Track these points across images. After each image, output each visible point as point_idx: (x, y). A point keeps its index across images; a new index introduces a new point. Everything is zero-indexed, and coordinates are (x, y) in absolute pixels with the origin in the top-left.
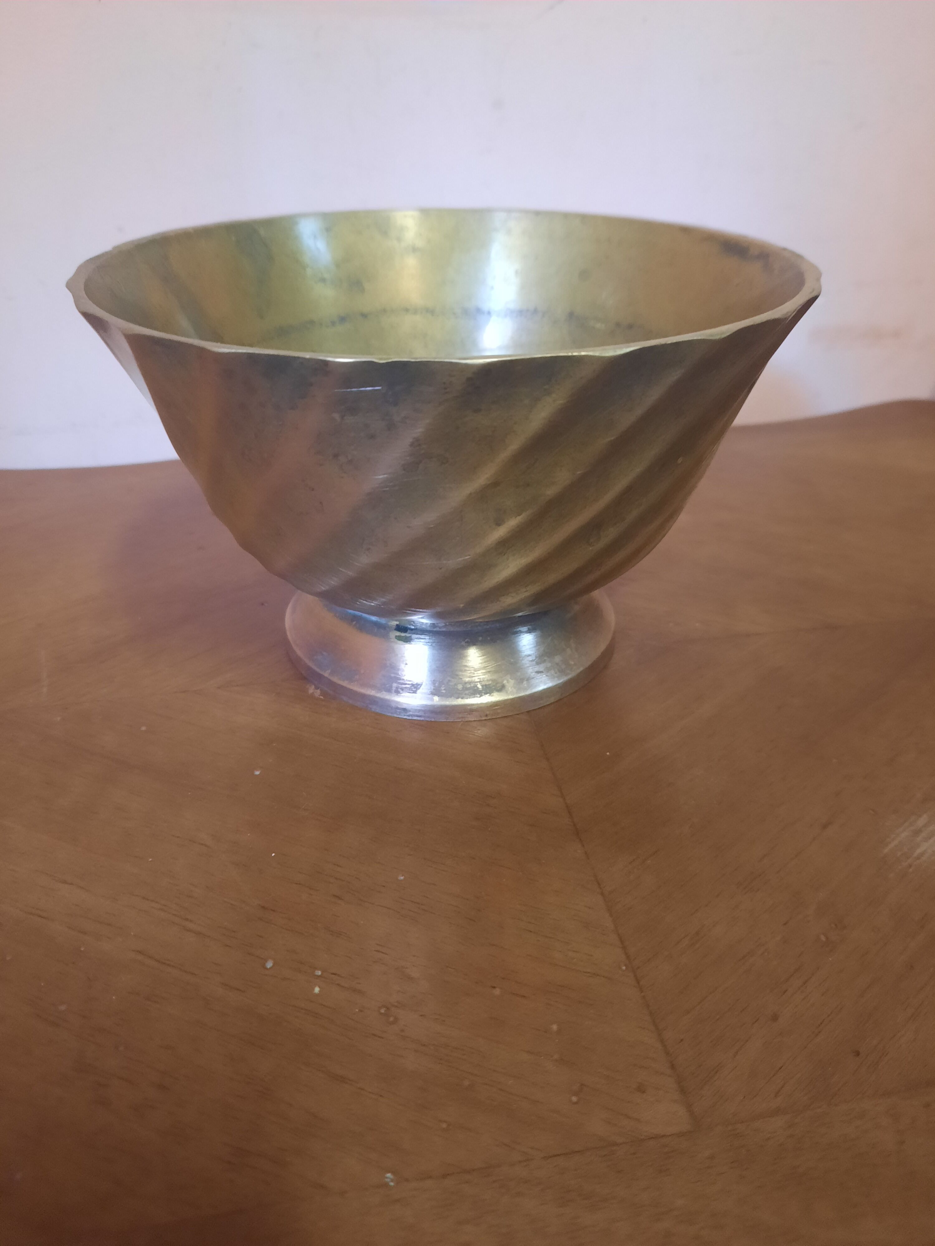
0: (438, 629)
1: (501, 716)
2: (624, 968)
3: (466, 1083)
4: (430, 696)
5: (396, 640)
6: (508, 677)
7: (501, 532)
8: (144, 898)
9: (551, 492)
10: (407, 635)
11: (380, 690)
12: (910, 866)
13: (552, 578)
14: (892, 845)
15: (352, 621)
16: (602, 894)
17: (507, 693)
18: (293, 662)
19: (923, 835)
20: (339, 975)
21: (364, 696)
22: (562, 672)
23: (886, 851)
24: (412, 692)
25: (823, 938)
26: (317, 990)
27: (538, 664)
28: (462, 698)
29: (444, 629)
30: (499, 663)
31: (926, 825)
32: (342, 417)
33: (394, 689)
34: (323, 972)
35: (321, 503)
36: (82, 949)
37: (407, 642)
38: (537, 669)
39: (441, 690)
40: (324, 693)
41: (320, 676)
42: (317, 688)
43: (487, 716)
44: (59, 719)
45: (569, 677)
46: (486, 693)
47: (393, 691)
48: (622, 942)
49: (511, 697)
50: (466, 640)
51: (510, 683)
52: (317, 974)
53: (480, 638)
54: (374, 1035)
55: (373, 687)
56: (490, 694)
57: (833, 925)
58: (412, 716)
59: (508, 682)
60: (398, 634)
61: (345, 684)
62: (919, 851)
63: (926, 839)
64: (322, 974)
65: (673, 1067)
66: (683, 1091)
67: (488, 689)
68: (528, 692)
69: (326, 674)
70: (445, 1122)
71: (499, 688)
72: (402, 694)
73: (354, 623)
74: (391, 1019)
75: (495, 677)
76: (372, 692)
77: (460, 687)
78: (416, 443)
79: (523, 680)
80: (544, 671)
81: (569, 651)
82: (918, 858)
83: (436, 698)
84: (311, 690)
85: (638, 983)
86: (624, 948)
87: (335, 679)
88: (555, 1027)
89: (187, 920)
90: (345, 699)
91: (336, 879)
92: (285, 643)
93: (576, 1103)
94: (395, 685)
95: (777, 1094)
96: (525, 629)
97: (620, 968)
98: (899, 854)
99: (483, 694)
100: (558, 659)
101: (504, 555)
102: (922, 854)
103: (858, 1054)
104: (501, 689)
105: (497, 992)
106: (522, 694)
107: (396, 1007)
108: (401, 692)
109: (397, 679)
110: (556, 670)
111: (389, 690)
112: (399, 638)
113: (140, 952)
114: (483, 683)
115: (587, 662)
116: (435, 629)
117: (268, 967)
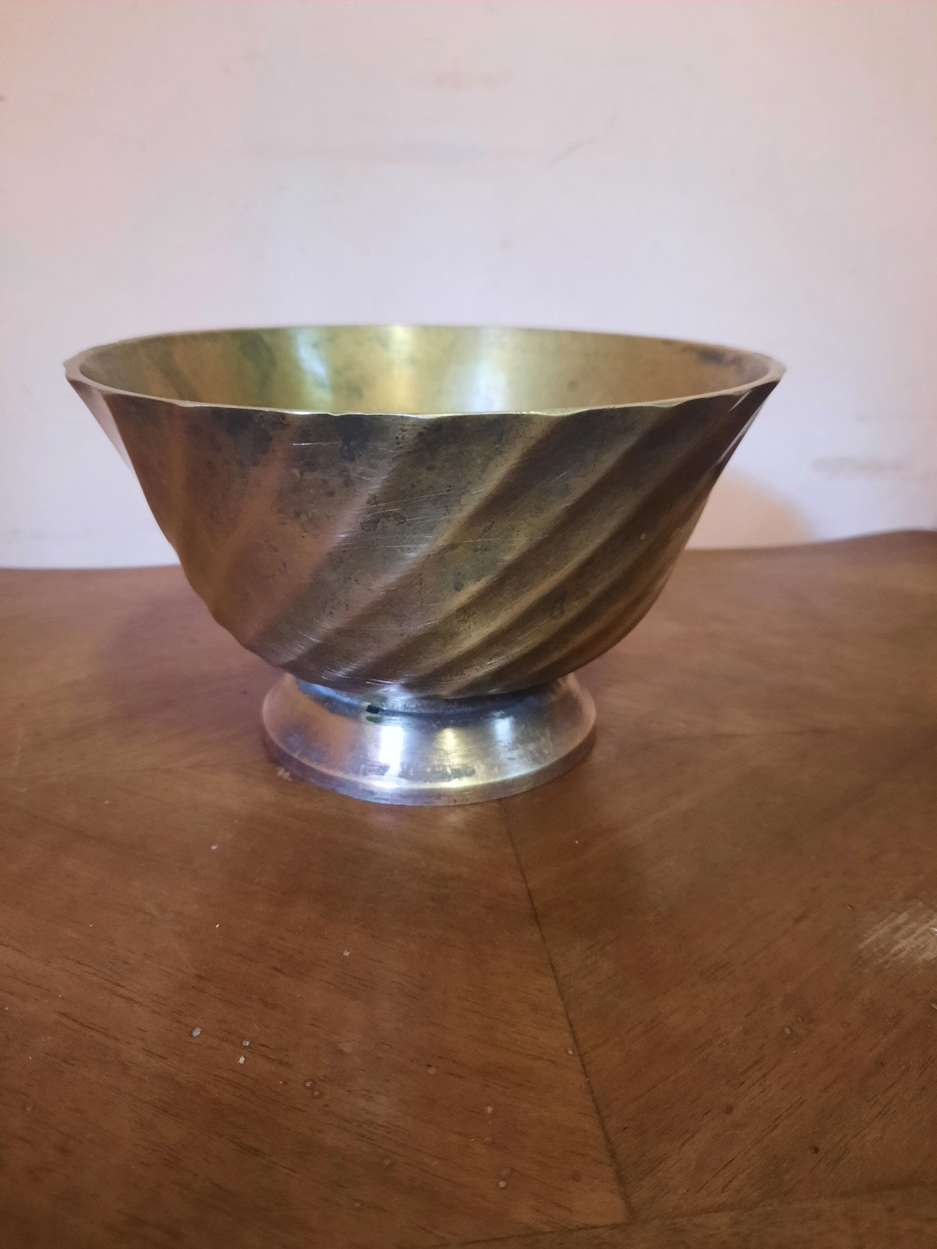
0: (409, 711)
1: (470, 803)
2: (571, 1052)
3: (387, 1162)
4: (398, 778)
5: (367, 721)
6: (479, 762)
7: (462, 598)
8: (78, 962)
9: (509, 557)
10: (378, 716)
11: (347, 772)
12: (887, 962)
13: (516, 651)
14: (869, 941)
15: (325, 702)
16: (555, 977)
17: (477, 777)
18: (267, 745)
19: (903, 932)
20: (267, 1047)
21: (330, 778)
22: (535, 760)
23: (861, 946)
24: (380, 774)
25: (788, 1031)
26: (242, 1060)
27: (510, 750)
28: (431, 782)
29: (415, 711)
30: (471, 747)
31: (905, 923)
32: (302, 473)
33: (362, 770)
34: (251, 1042)
35: (284, 564)
36: (7, 1009)
37: (378, 722)
38: (509, 755)
39: (410, 772)
40: (292, 776)
41: (290, 759)
42: (286, 770)
43: (455, 801)
44: (25, 790)
45: (543, 765)
46: (455, 777)
47: (361, 772)
48: (571, 1026)
49: (480, 782)
50: (437, 722)
51: (480, 768)
52: (244, 1044)
53: (452, 721)
54: (295, 1108)
55: (342, 769)
56: (459, 779)
57: (800, 1019)
58: (379, 799)
59: (478, 767)
60: (369, 714)
61: (313, 765)
62: (897, 948)
63: (904, 937)
64: (249, 1045)
65: (613, 1156)
66: (621, 1180)
67: (458, 774)
68: (499, 779)
69: (296, 756)
70: (359, 1201)
71: (469, 773)
72: (369, 776)
73: (327, 704)
74: (317, 1093)
75: (465, 761)
76: (339, 774)
77: (429, 770)
78: (374, 500)
79: (494, 765)
80: (516, 758)
81: (543, 740)
82: (895, 955)
83: (404, 781)
84: (281, 772)
85: (584, 1068)
86: (573, 1033)
87: (305, 761)
88: (490, 1109)
89: (118, 985)
90: (312, 780)
91: (279, 951)
92: (261, 728)
93: (504, 1188)
94: (363, 766)
95: (723, 1190)
96: (498, 714)
97: (566, 1051)
98: (875, 950)
99: (452, 778)
100: (531, 747)
101: (466, 623)
102: (900, 951)
103: (816, 1150)
104: (471, 773)
105: (433, 1071)
106: (492, 780)
107: (322, 1080)
108: (369, 773)
109: (365, 760)
110: (530, 758)
111: (357, 772)
112: (370, 719)
113: (65, 1015)
114: (454, 767)
115: (563, 752)
116: (406, 711)
117: (195, 1035)
